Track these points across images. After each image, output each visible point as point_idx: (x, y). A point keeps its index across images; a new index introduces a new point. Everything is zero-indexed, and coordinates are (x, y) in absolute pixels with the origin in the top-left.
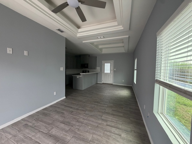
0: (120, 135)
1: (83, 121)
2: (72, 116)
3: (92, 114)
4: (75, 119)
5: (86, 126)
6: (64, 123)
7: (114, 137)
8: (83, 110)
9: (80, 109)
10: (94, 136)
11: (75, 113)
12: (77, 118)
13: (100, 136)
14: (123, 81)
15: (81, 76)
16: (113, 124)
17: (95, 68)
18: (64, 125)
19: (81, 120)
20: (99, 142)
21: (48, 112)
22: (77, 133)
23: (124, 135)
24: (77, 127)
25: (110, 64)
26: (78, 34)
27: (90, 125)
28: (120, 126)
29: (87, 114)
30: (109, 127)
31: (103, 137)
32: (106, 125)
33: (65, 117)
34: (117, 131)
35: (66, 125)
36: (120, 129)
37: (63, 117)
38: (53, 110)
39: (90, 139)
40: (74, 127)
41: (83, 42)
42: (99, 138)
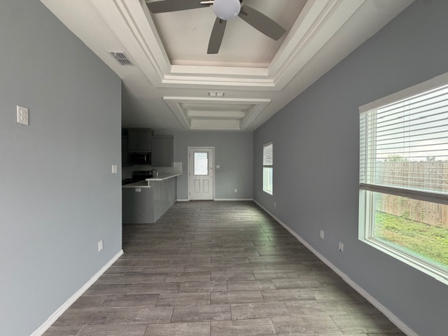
0: (314, 299)
1: (223, 296)
2: (187, 296)
3: (230, 275)
4: (201, 298)
5: (241, 305)
6: (183, 321)
7: (308, 306)
8: (201, 272)
9: (190, 270)
10: (277, 319)
11: (187, 285)
12: (203, 296)
13: (284, 314)
14: (236, 191)
15: (149, 187)
16: (286, 283)
17: (170, 165)
18: (185, 324)
19: (217, 296)
20: (294, 326)
21: (103, 309)
22: (235, 329)
23: (318, 296)
24: (223, 316)
25: (206, 154)
26: (166, 77)
27: (248, 301)
28: (300, 283)
29: (220, 279)
30: (283, 290)
31: (292, 315)
32: (277, 289)
33: (171, 303)
34: (303, 294)
35: (192, 321)
36: (304, 288)
37: (163, 306)
38: (114, 298)
39: (274, 330)
40: (215, 318)
41: (165, 98)
42: (285, 318)
